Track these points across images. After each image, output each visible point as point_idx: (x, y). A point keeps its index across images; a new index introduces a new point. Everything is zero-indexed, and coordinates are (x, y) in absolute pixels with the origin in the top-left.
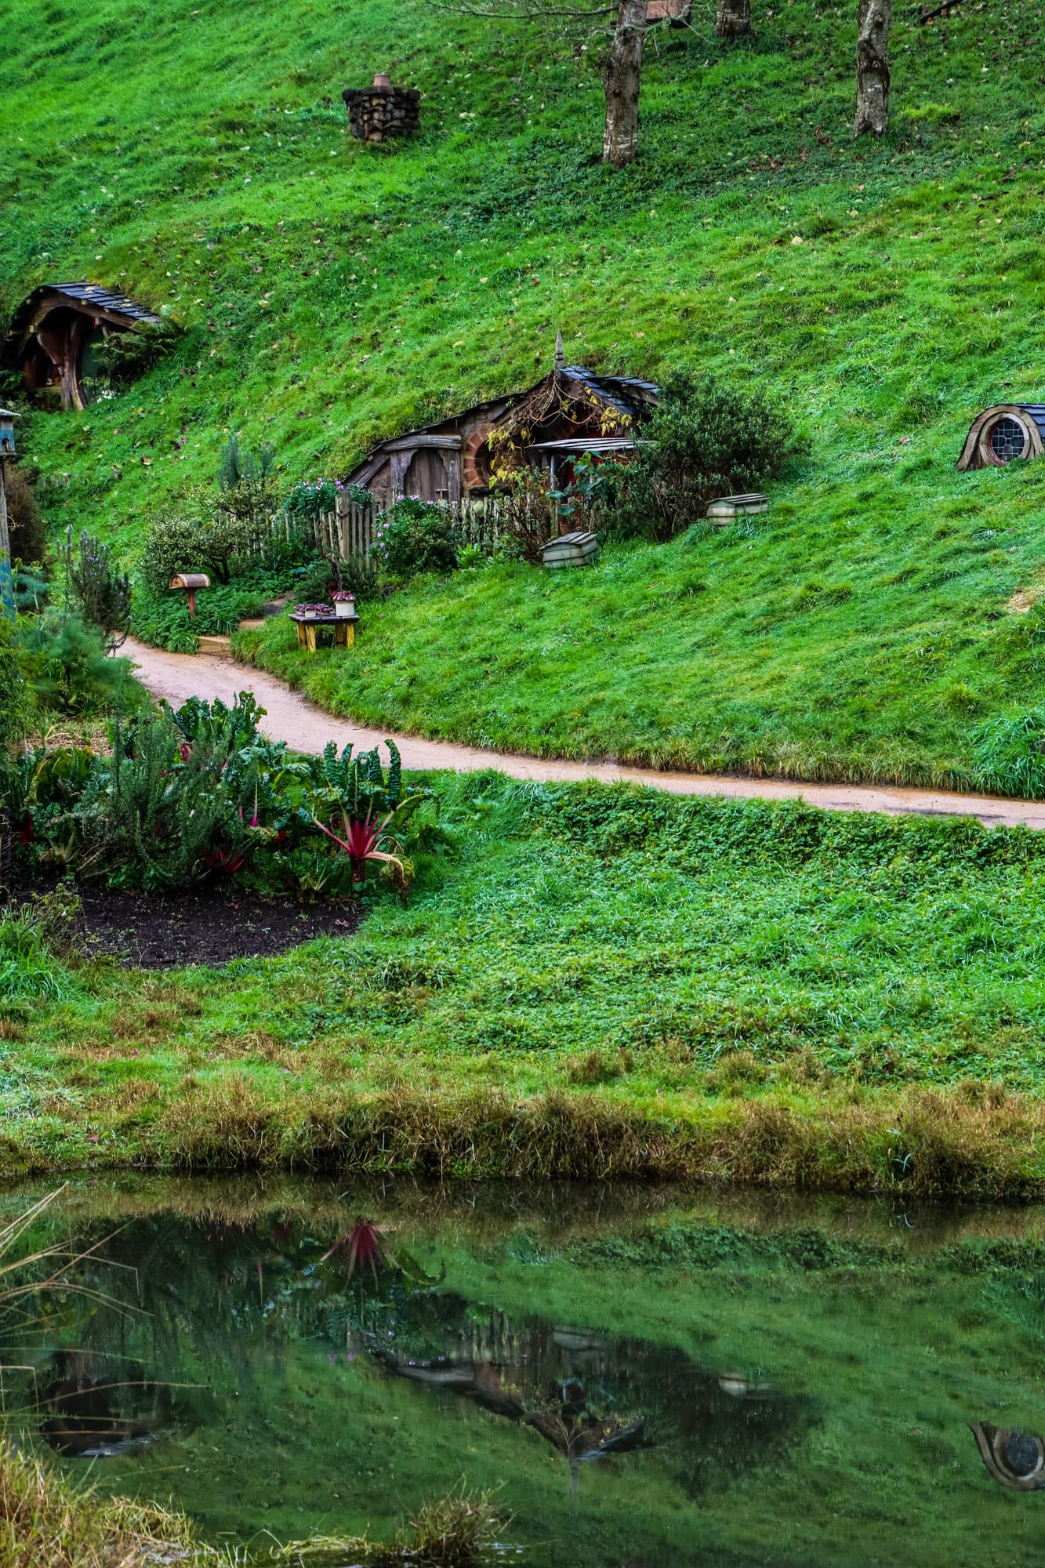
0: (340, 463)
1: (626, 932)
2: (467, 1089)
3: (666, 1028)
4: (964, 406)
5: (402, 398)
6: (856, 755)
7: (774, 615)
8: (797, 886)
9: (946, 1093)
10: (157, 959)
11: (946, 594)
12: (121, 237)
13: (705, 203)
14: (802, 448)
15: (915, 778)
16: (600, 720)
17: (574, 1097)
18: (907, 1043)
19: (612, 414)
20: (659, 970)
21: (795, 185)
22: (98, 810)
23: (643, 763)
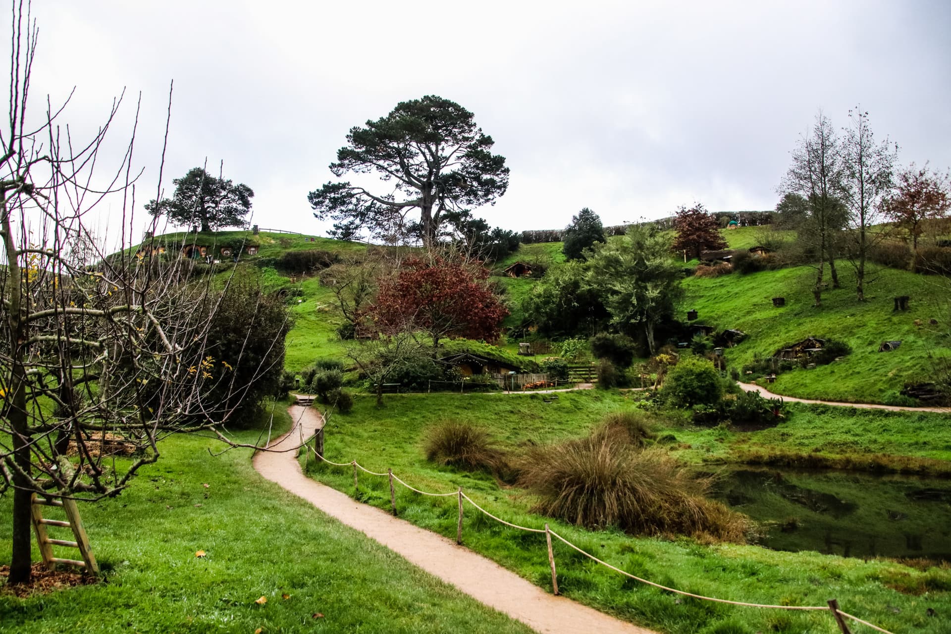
0: (772, 354)
1: (822, 427)
2: (794, 452)
3: (829, 443)
4: (880, 341)
5: (782, 343)
6: (862, 399)
7: (847, 376)
8: (852, 420)
9: (880, 454)
10: (744, 431)
11: (877, 372)
12: (738, 322)
13: (832, 312)
14: (851, 349)
15: (873, 403)
16: (817, 393)
17: (813, 454)
18: (872, 447)
19: (818, 345)
20: (828, 434)
21: (847, 308)
22: (734, 408)
23: (824, 400)
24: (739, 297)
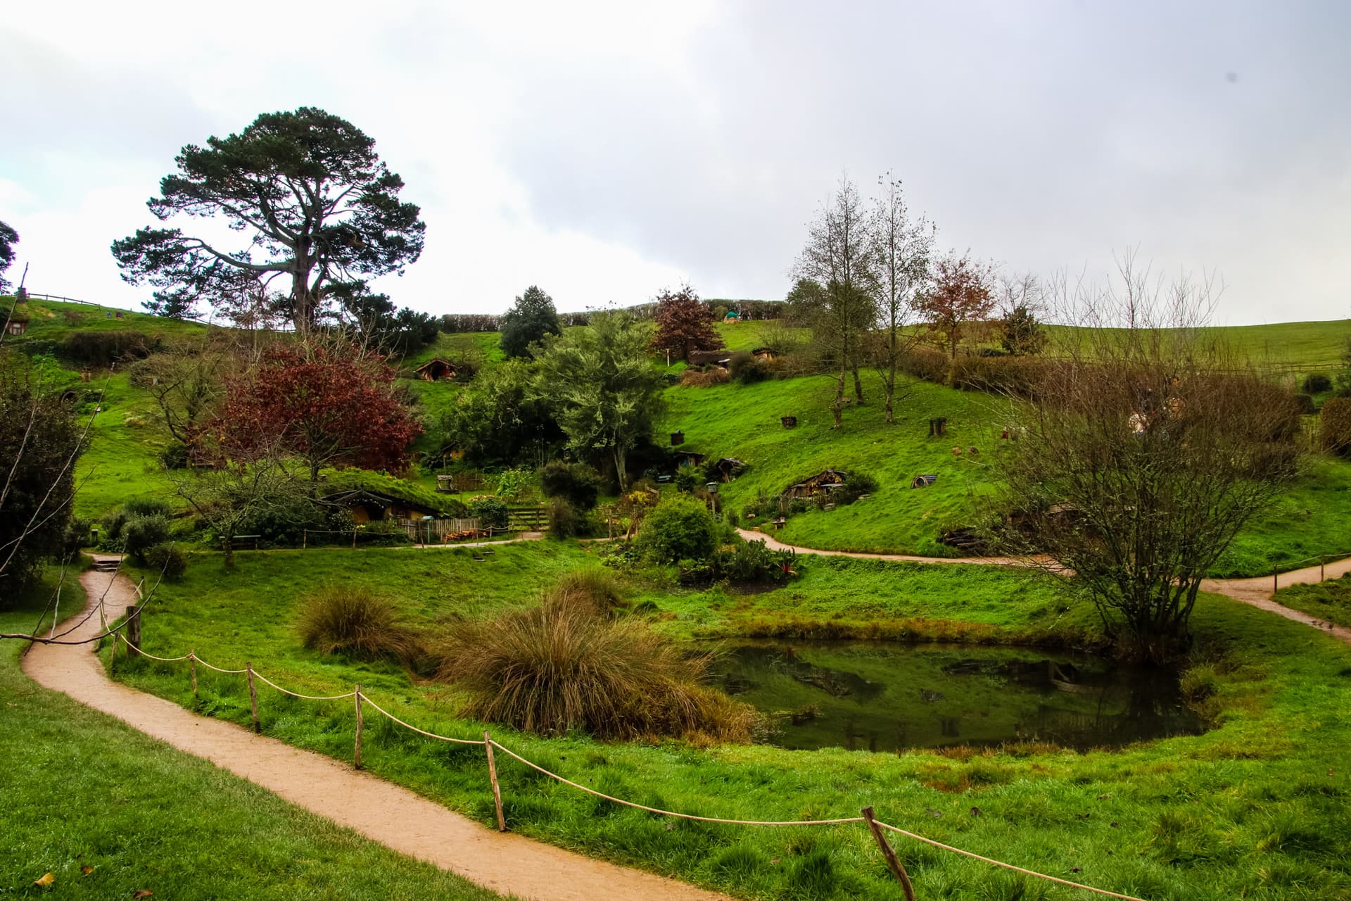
0: (781, 491)
1: (843, 587)
2: (810, 620)
3: (852, 607)
4: (912, 475)
5: (794, 477)
6: (892, 548)
7: (873, 519)
8: (880, 576)
9: (913, 619)
10: (745, 594)
11: (909, 514)
12: (737, 448)
13: (855, 436)
14: (878, 485)
15: (904, 553)
16: (837, 542)
17: (833, 621)
18: (904, 609)
19: (838, 479)
20: (851, 595)
21: (874, 432)
22: (733, 563)
23: (846, 551)
24: (739, 415)
